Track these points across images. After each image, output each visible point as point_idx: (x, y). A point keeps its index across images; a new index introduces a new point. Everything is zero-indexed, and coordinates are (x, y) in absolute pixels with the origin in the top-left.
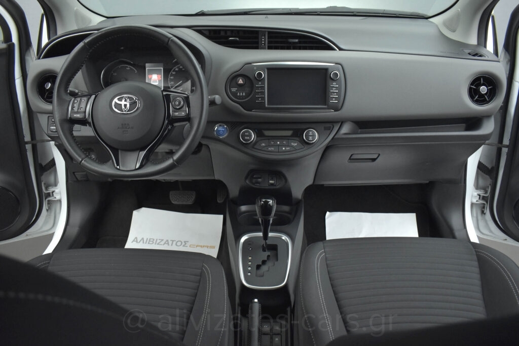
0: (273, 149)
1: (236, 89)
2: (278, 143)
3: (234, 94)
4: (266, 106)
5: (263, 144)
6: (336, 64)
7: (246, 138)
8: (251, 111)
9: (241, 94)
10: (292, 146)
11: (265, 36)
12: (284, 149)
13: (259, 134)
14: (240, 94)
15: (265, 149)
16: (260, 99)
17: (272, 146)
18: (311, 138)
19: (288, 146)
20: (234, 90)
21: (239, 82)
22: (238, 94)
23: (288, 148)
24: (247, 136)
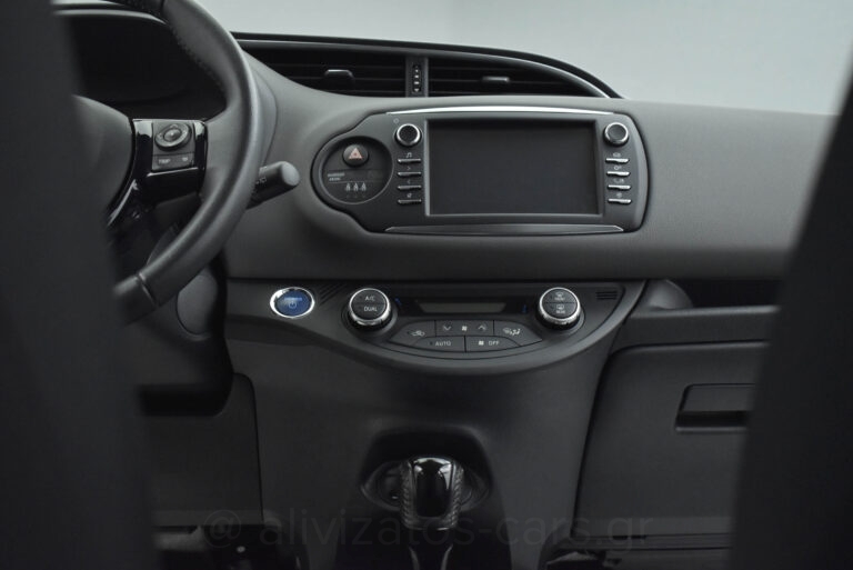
0: (448, 343)
1: (342, 174)
2: (464, 328)
3: (338, 189)
4: (428, 213)
5: (419, 333)
6: (616, 112)
7: (367, 309)
8: (383, 231)
9: (356, 187)
10: (508, 338)
11: (420, 68)
12: (481, 343)
13: (406, 307)
14: (352, 186)
15: (426, 344)
16: (409, 195)
17: (445, 337)
18: (560, 309)
19: (494, 337)
20: (335, 177)
21: (352, 156)
22: (348, 188)
23: (494, 343)
24: (370, 304)
